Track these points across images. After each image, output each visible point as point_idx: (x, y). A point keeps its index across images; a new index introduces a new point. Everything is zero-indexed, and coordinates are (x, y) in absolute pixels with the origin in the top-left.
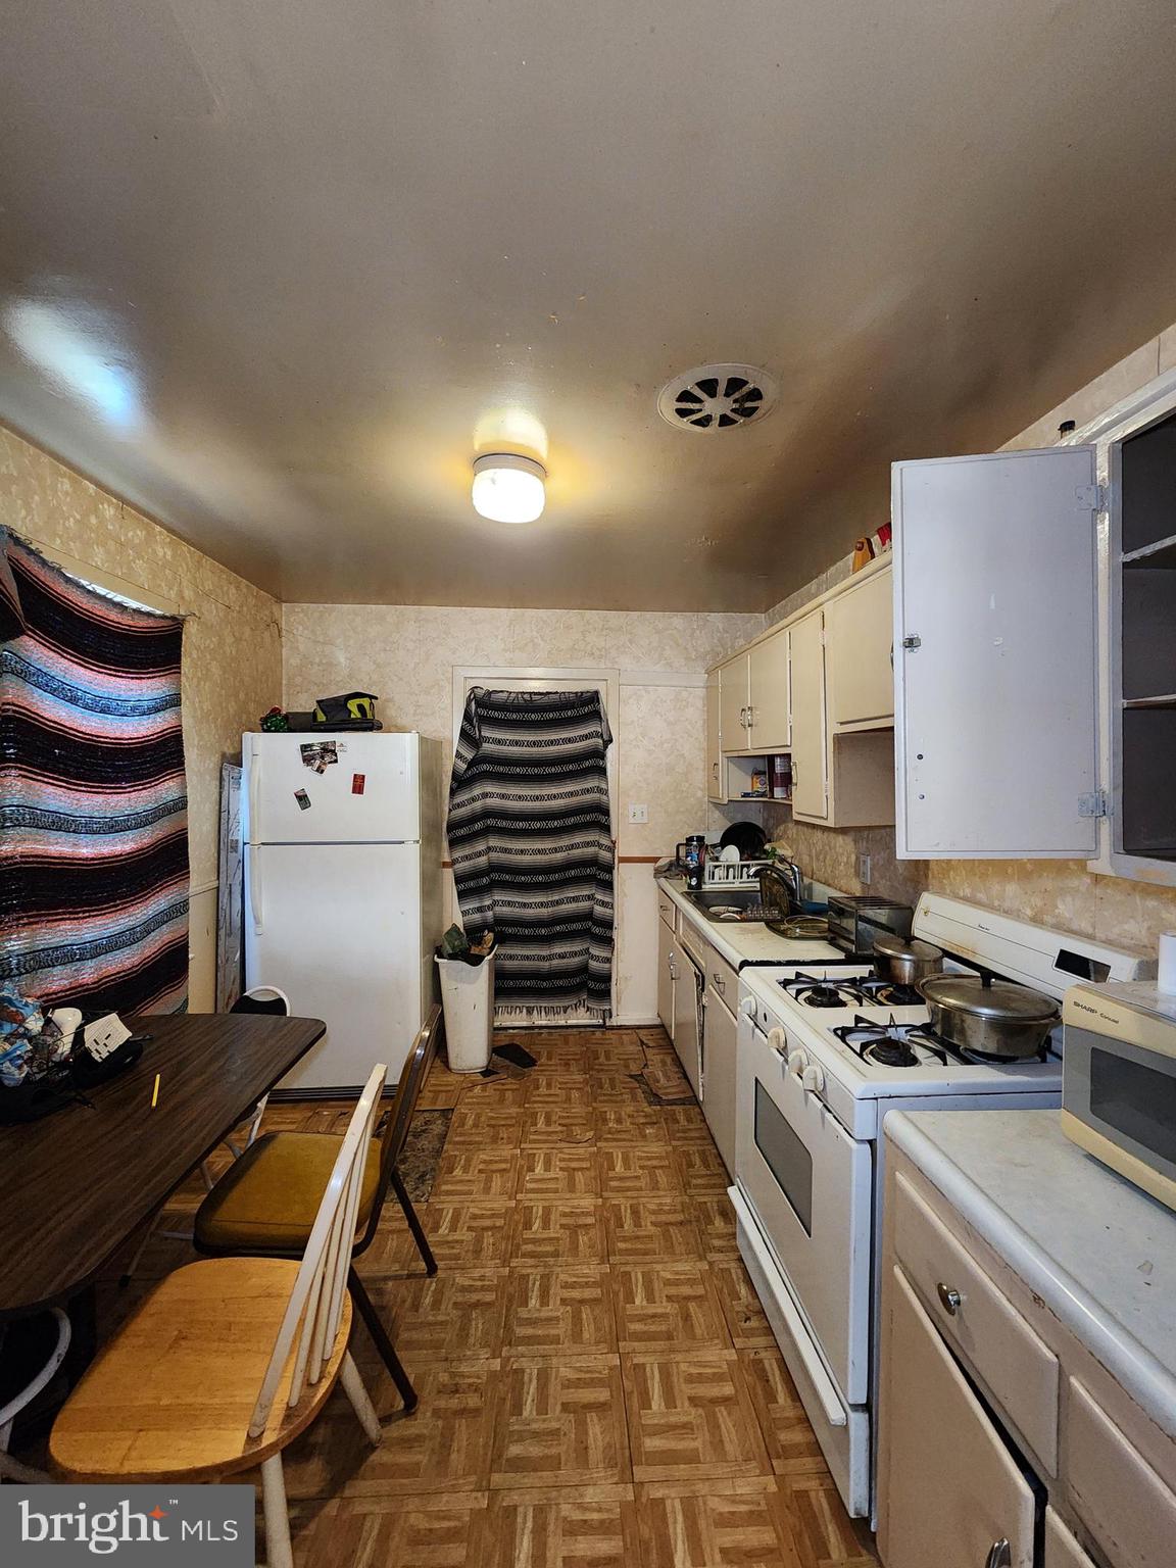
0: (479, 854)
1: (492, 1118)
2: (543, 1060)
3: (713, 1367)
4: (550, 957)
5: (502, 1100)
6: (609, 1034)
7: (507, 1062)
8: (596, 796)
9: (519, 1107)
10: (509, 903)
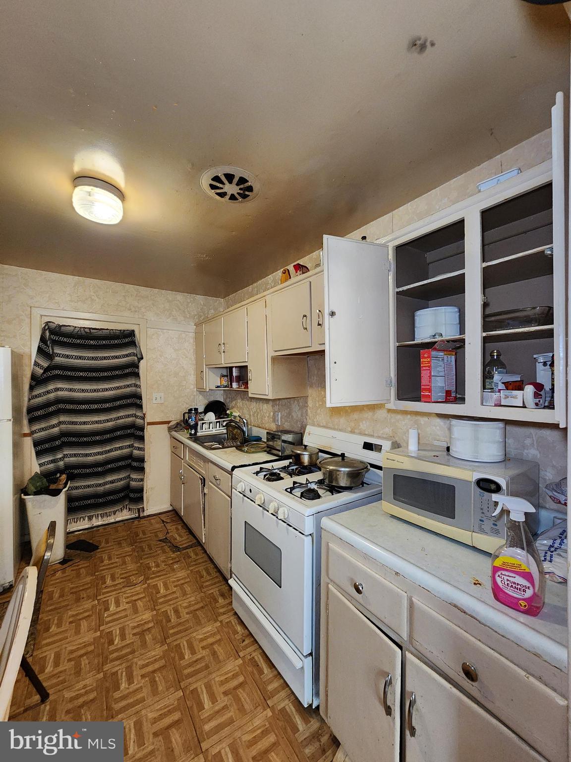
0: (53, 426)
1: (73, 588)
2: (103, 545)
3: (232, 672)
4: (105, 484)
5: (78, 575)
6: (143, 521)
7: (79, 552)
8: (133, 389)
9: (92, 576)
10: (75, 455)
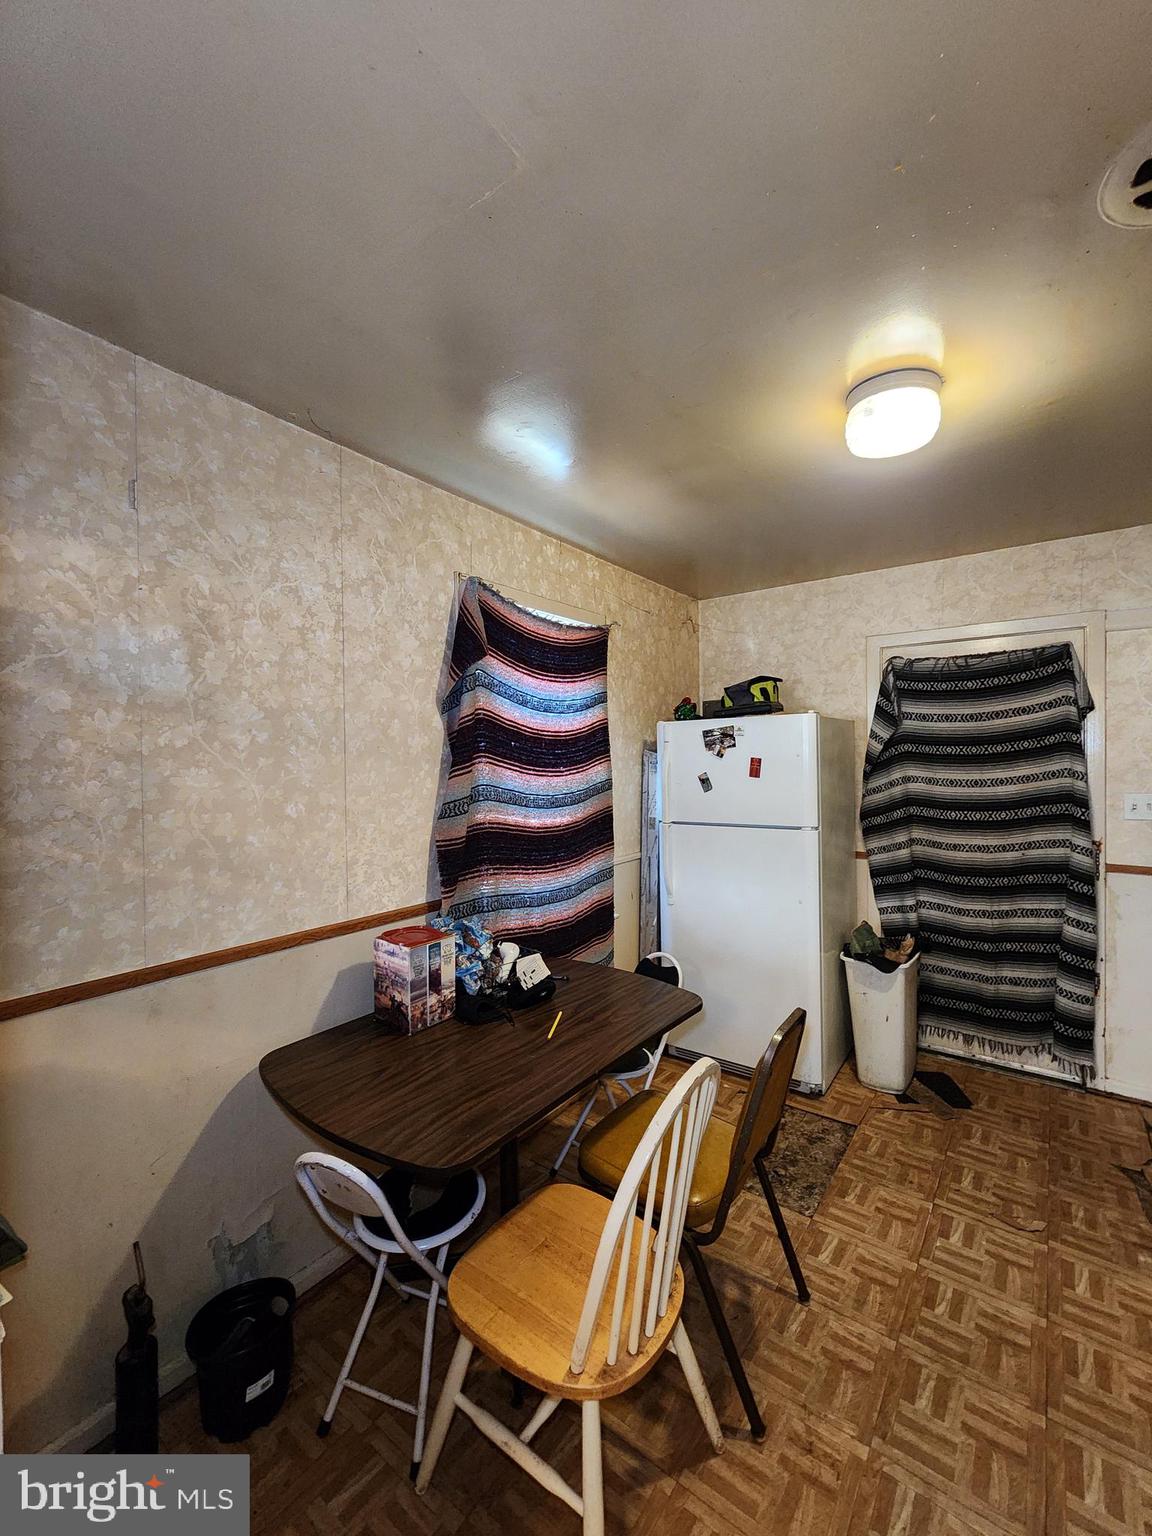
0: (899, 847)
1: (902, 1153)
2: (982, 1105)
4: (999, 980)
5: (917, 1137)
6: (1090, 1100)
7: (933, 1094)
8: (1067, 781)
9: (940, 1151)
10: (939, 907)
